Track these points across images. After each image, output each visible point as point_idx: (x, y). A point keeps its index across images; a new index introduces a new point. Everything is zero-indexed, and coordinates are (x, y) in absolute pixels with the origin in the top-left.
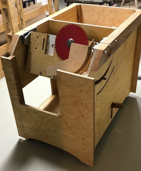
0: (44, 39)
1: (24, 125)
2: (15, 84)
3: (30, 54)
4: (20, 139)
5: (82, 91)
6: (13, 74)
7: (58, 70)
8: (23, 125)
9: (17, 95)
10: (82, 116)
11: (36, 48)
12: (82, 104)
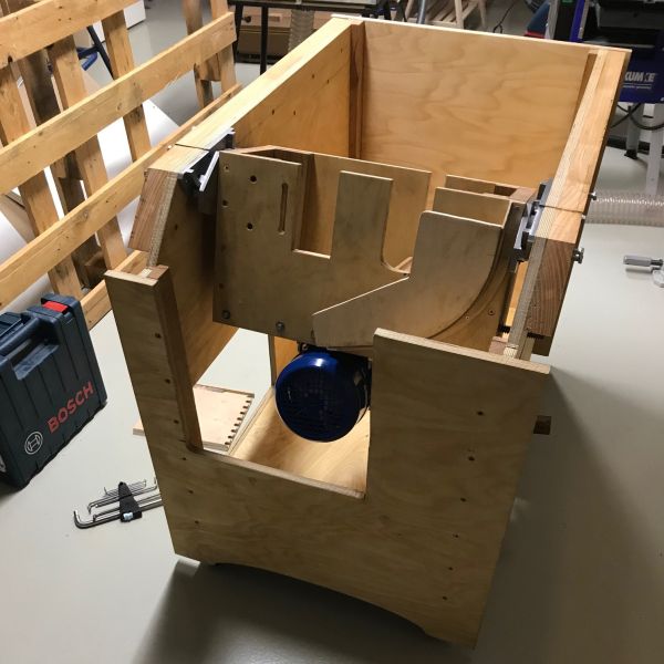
0: (285, 187)
1: (199, 520)
2: (168, 381)
3: (224, 248)
4: (179, 564)
5: (480, 413)
6: (161, 341)
7: (380, 332)
8: (197, 522)
9: (176, 422)
10: (463, 500)
11: (250, 226)
12: (471, 459)
